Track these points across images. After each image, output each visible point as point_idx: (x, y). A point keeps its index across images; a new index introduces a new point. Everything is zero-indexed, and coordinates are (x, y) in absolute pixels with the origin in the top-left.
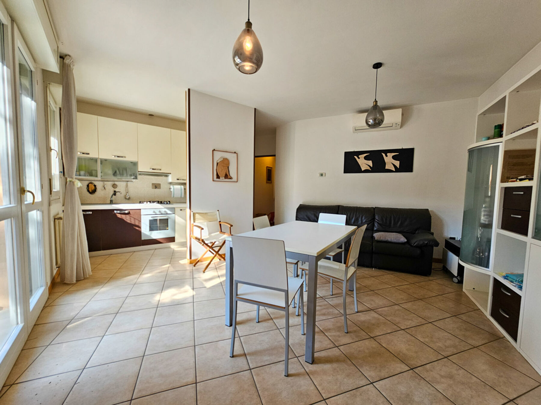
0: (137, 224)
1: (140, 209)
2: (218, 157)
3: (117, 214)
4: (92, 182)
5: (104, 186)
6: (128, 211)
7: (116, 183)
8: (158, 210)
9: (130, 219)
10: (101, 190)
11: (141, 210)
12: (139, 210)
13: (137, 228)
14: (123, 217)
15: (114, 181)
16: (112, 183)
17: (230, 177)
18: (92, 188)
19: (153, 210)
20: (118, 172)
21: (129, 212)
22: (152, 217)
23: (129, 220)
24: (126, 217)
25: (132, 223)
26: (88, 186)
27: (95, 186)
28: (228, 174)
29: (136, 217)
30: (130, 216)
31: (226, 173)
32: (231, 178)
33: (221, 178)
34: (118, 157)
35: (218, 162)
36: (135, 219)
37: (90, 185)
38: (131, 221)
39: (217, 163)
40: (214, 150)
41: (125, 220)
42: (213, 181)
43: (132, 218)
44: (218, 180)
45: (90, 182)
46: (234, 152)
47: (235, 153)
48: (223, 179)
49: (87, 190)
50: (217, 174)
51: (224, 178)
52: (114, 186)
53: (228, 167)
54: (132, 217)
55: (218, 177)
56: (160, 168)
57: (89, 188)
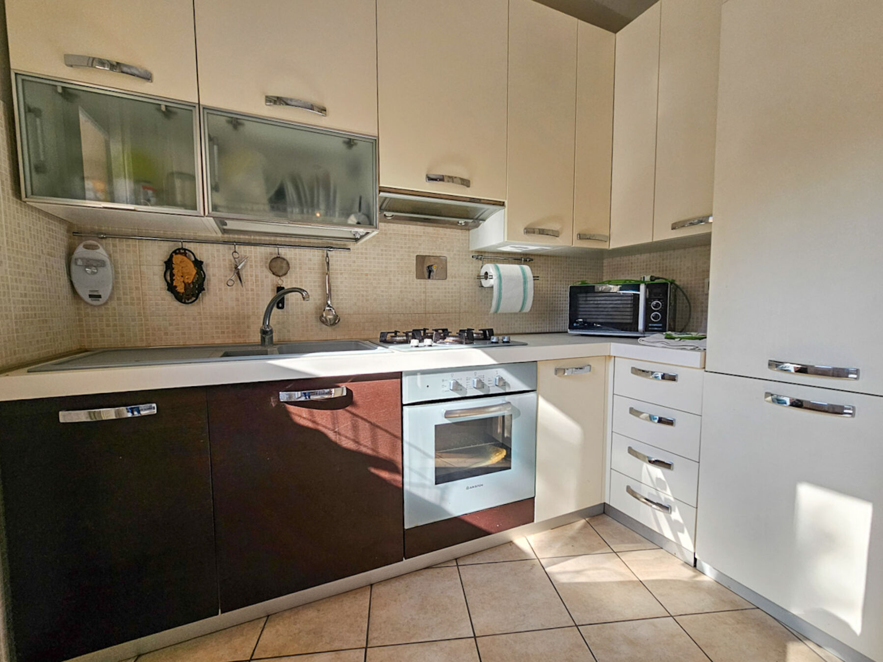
0: (384, 452)
1: (398, 375)
3: (292, 408)
4: (187, 246)
5: (236, 267)
6: (344, 386)
7: (285, 252)
8: (473, 377)
9: (355, 428)
10: (223, 286)
11: (405, 380)
12: (396, 380)
13: (385, 475)
14: (323, 420)
15: (275, 244)
16: (268, 252)
18: (185, 272)
19: (450, 379)
20: (290, 191)
21: (348, 392)
22: (448, 414)
23: (350, 434)
24: (335, 420)
25: (364, 449)
26: (169, 264)
27: (198, 264)
29: (378, 415)
36: (374, 426)
37: (177, 259)
38: (357, 442)
41: (331, 435)
43: (361, 423)
45: (179, 245)
49: (164, 285)
52: (278, 266)
54: (363, 419)
56: (465, 177)
57: (172, 275)
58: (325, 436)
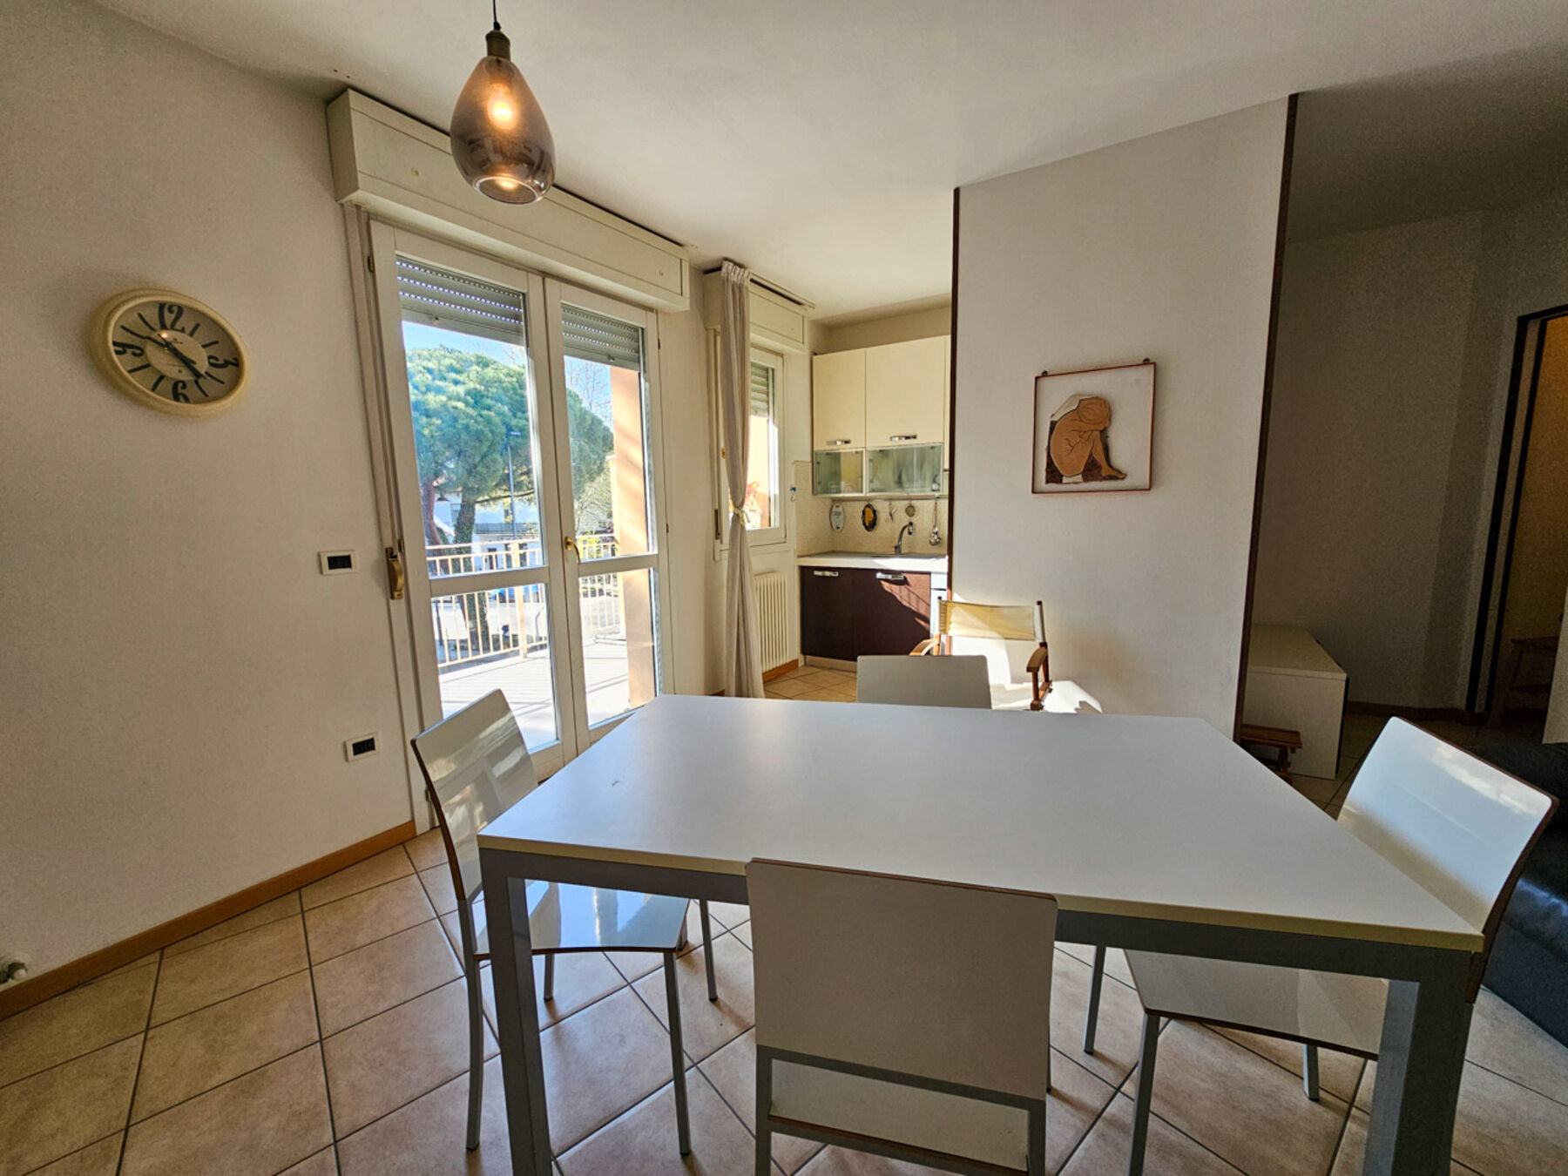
0: (922, 611)
1: (929, 573)
2: (1059, 397)
3: (883, 582)
4: (871, 503)
5: (891, 512)
6: (904, 574)
7: (914, 502)
9: (909, 597)
10: (885, 522)
11: (933, 576)
12: (928, 576)
13: (922, 623)
14: (895, 590)
15: (911, 499)
16: (906, 503)
17: (1112, 473)
18: (870, 516)
21: (905, 578)
23: (907, 599)
24: (900, 589)
25: (913, 608)
26: (864, 513)
27: (874, 512)
28: (1100, 459)
29: (919, 592)
30: (909, 591)
31: (1091, 455)
32: (1117, 475)
33: (1065, 480)
34: (907, 438)
35: (1055, 419)
36: (918, 597)
37: (868, 510)
38: (910, 604)
39: (1053, 424)
40: (1045, 374)
41: (899, 598)
42: (1033, 492)
43: (912, 595)
44: (1053, 486)
46: (1141, 362)
47: (1146, 362)
48: (1076, 483)
49: (862, 522)
50: (1050, 463)
51: (1079, 478)
52: (910, 511)
53: (1104, 433)
54: (913, 593)
55: (1054, 475)
57: (865, 518)
58: (895, 597)
